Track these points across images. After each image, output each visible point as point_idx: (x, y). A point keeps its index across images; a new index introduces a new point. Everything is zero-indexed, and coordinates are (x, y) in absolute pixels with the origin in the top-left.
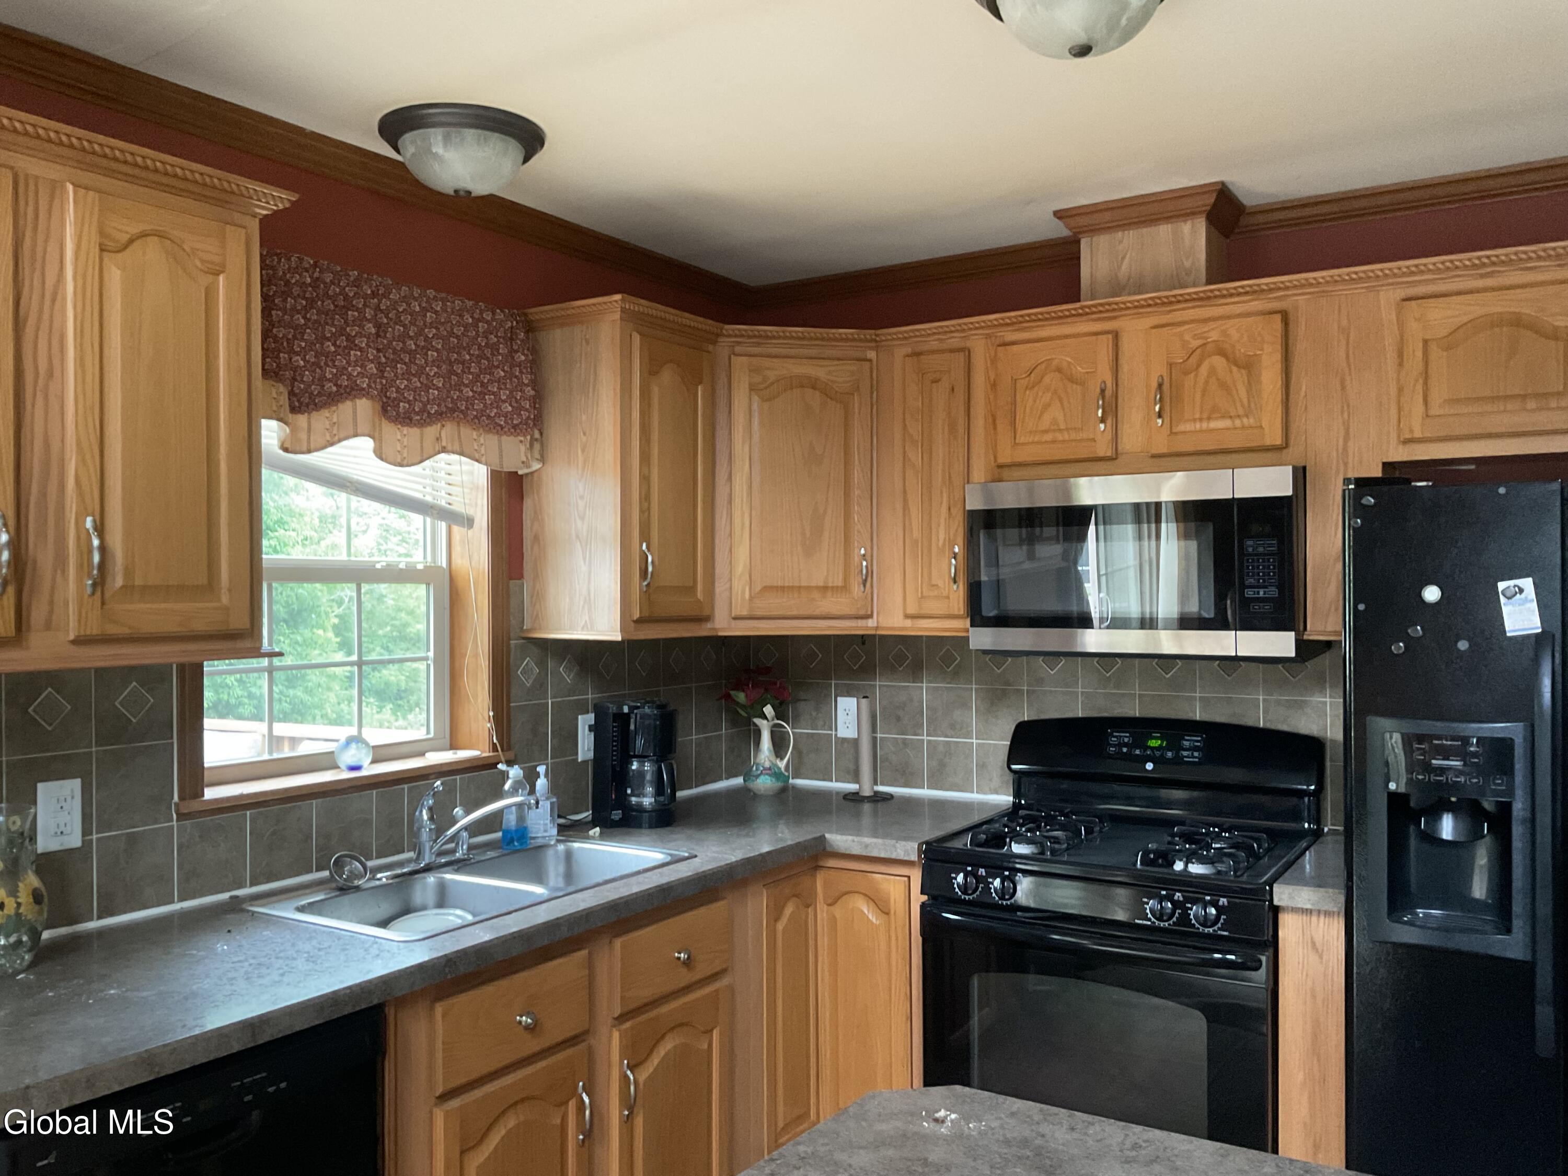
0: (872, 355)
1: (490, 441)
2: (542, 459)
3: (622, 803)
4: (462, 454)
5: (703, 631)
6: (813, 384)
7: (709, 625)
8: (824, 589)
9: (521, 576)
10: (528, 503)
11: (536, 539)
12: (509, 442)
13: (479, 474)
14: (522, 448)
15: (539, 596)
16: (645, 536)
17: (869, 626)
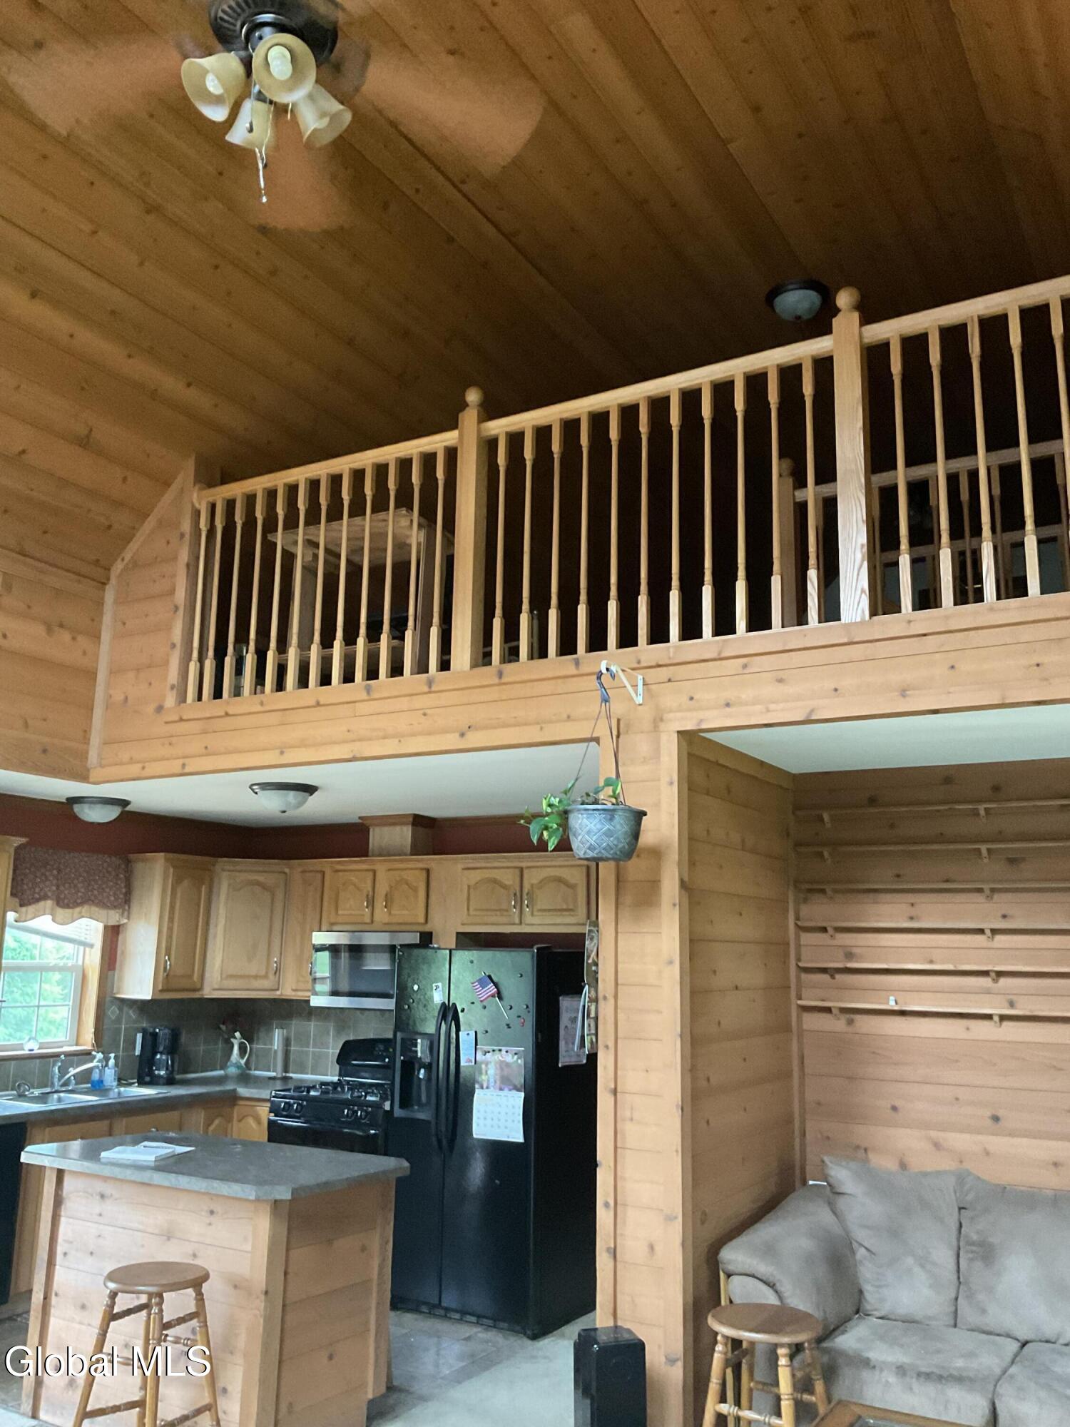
0: (287, 870)
1: (103, 912)
2: (128, 918)
3: (151, 1073)
4: (90, 918)
5: (196, 995)
6: (258, 883)
7: (200, 993)
8: (256, 977)
9: (114, 969)
10: (120, 937)
11: (123, 953)
12: (112, 912)
13: (100, 926)
14: (117, 915)
15: (120, 979)
16: (168, 953)
17: (277, 995)
